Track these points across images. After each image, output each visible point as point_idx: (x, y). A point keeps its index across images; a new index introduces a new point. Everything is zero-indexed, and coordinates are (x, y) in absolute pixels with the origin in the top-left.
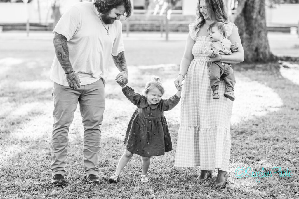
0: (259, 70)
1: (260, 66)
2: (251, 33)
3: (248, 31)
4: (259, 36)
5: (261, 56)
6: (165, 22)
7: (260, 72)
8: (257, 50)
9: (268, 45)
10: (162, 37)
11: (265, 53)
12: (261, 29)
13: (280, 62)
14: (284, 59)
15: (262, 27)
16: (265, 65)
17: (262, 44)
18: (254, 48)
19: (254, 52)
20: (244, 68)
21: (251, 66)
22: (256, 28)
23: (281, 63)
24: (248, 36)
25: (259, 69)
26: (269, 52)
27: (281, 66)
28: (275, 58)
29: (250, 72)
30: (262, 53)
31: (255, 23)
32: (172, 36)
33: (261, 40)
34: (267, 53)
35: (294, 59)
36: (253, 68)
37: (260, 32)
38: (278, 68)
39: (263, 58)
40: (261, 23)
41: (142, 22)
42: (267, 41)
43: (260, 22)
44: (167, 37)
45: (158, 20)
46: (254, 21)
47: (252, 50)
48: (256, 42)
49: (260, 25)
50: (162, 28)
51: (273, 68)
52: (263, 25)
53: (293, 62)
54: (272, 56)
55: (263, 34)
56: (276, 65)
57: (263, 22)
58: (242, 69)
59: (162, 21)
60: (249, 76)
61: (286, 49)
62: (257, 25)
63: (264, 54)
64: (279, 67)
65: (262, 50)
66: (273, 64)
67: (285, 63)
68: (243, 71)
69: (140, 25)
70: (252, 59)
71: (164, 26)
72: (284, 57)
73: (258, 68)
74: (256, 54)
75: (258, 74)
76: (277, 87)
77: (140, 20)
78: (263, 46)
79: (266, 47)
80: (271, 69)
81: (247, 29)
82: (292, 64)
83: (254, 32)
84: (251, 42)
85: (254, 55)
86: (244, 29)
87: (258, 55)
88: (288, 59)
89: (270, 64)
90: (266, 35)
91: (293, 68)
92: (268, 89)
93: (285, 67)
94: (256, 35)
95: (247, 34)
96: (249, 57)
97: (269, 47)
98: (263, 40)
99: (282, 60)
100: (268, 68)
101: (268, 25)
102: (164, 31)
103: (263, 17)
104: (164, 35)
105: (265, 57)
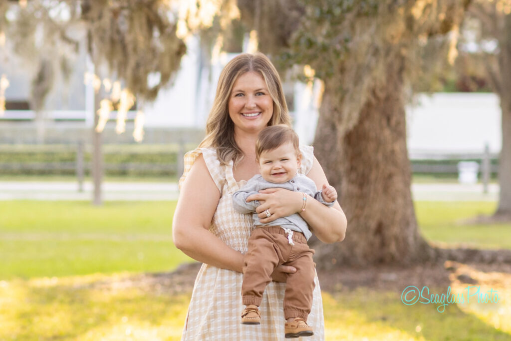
0: (389, 289)
1: (392, 276)
2: (362, 182)
3: (354, 176)
4: (386, 189)
5: (393, 248)
6: (89, 148)
7: (391, 295)
8: (380, 229)
9: (413, 214)
10: (81, 190)
11: (405, 240)
12: (391, 168)
13: (448, 264)
14: (461, 256)
15: (395, 163)
16: (405, 273)
17: (395, 213)
18: (373, 224)
19: (371, 237)
20: (345, 283)
21: (363, 276)
22: (377, 165)
23: (452, 269)
24: (354, 189)
25: (388, 285)
26: (416, 237)
27: (452, 276)
28: (432, 253)
29: (362, 294)
30: (396, 239)
31: (376, 151)
32: (112, 188)
33: (394, 200)
34: (411, 240)
35: (487, 257)
36: (371, 283)
37: (390, 176)
38: (443, 284)
39: (397, 255)
40: (393, 152)
41: (20, 147)
42: (409, 202)
43: (389, 147)
44: (97, 192)
45: (67, 142)
46: (371, 146)
47: (367, 229)
48: (376, 208)
49: (390, 157)
50: (80, 165)
51: (428, 283)
52: (399, 157)
53: (486, 267)
54: (424, 246)
55: (398, 183)
56: (438, 272)
57: (397, 147)
58: (338, 286)
59: (81, 144)
60: (362, 307)
62: (380, 157)
63: (402, 241)
64: (448, 282)
65: (395, 230)
66: (428, 272)
67: (464, 269)
68: (340, 291)
69: (14, 155)
70: (365, 256)
71: (87, 159)
72: (460, 250)
73: (386, 282)
74: (377, 241)
75: (386, 302)
77: (12, 142)
78: (398, 217)
79: (409, 220)
81: (352, 169)
82: (485, 271)
83: (373, 176)
84: (362, 208)
85: (371, 244)
86: (342, 168)
87: (383, 244)
88: (471, 256)
89: (419, 270)
90: (407, 185)
91: (487, 283)
93: (464, 279)
94: (380, 187)
95: (351, 182)
96: (359, 251)
97: (415, 222)
98: (400, 201)
99: (452, 258)
100: (415, 281)
101: (413, 156)
102: (87, 173)
103: (400, 133)
104: (88, 185)
105: (404, 250)
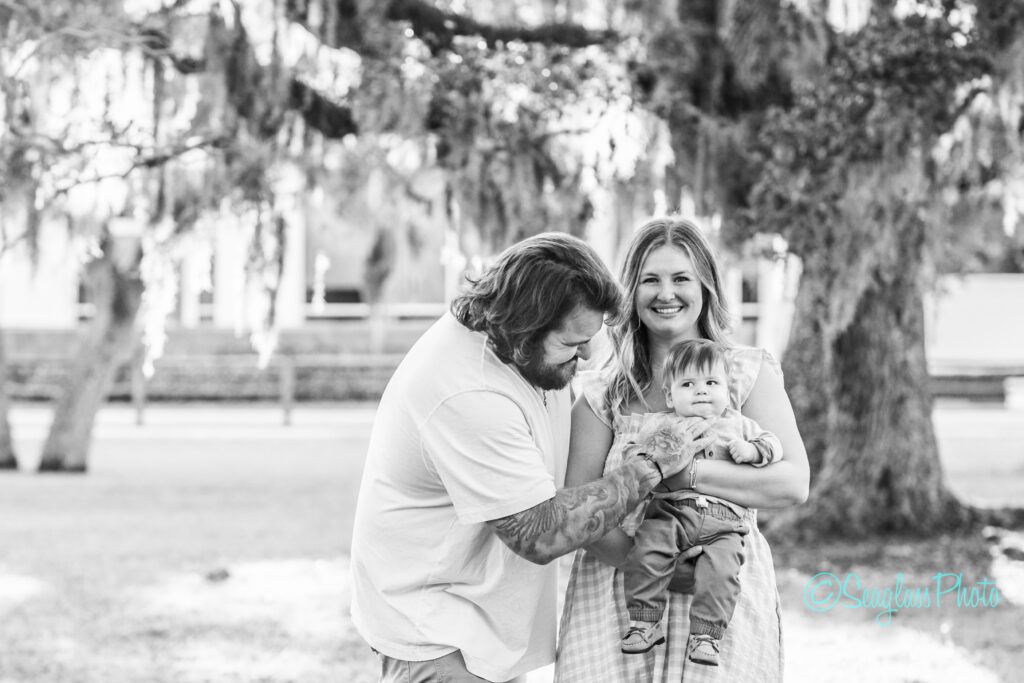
0: (899, 569)
1: (905, 550)
2: (859, 408)
3: (846, 400)
4: (895, 420)
5: (906, 508)
8: (886, 480)
9: (936, 456)
11: (924, 495)
12: (903, 389)
13: (989, 531)
14: (1008, 519)
15: (908, 381)
16: (923, 546)
17: (908, 455)
18: (876, 472)
19: (873, 491)
20: (835, 561)
21: (861, 549)
22: (882, 383)
23: (994, 539)
24: (847, 420)
25: (899, 563)
26: (940, 492)
27: (995, 550)
28: (965, 515)
30: (911, 494)
31: (881, 362)
33: (907, 435)
34: (933, 495)
36: (873, 561)
37: (901, 400)
38: (981, 560)
39: (913, 517)
40: (905, 363)
41: (347, 359)
42: (930, 441)
43: (899, 357)
46: (873, 355)
47: (867, 479)
48: (881, 448)
49: (901, 372)
51: (959, 559)
52: (915, 371)
54: (952, 505)
55: (913, 410)
56: (972, 544)
57: (912, 356)
58: (825, 565)
61: (995, 474)
62: (886, 371)
63: (919, 497)
64: (987, 557)
65: (909, 481)
66: (959, 543)
67: (1012, 539)
69: (337, 370)
70: (864, 520)
72: (1006, 510)
73: (895, 558)
74: (882, 497)
76: (987, 645)
77: (335, 351)
78: (914, 462)
79: (929, 467)
80: (950, 565)
81: (844, 389)
83: (876, 399)
84: (860, 448)
85: (873, 502)
86: (829, 389)
87: (892, 502)
89: (945, 540)
90: (927, 412)
92: (950, 650)
93: (1010, 553)
94: (886, 416)
95: (843, 409)
96: (856, 511)
97: (939, 469)
98: (916, 437)
99: (995, 522)
100: (939, 558)
101: (935, 370)
103: (915, 336)
105: (922, 511)
